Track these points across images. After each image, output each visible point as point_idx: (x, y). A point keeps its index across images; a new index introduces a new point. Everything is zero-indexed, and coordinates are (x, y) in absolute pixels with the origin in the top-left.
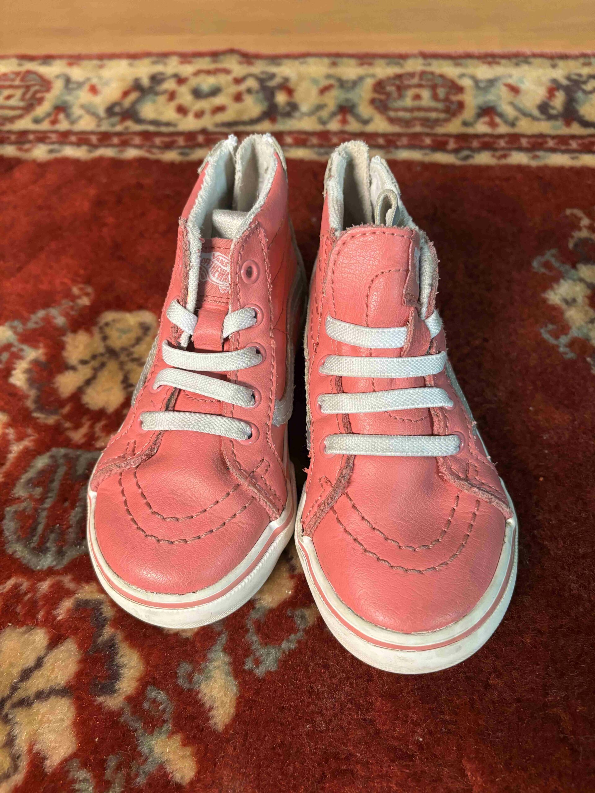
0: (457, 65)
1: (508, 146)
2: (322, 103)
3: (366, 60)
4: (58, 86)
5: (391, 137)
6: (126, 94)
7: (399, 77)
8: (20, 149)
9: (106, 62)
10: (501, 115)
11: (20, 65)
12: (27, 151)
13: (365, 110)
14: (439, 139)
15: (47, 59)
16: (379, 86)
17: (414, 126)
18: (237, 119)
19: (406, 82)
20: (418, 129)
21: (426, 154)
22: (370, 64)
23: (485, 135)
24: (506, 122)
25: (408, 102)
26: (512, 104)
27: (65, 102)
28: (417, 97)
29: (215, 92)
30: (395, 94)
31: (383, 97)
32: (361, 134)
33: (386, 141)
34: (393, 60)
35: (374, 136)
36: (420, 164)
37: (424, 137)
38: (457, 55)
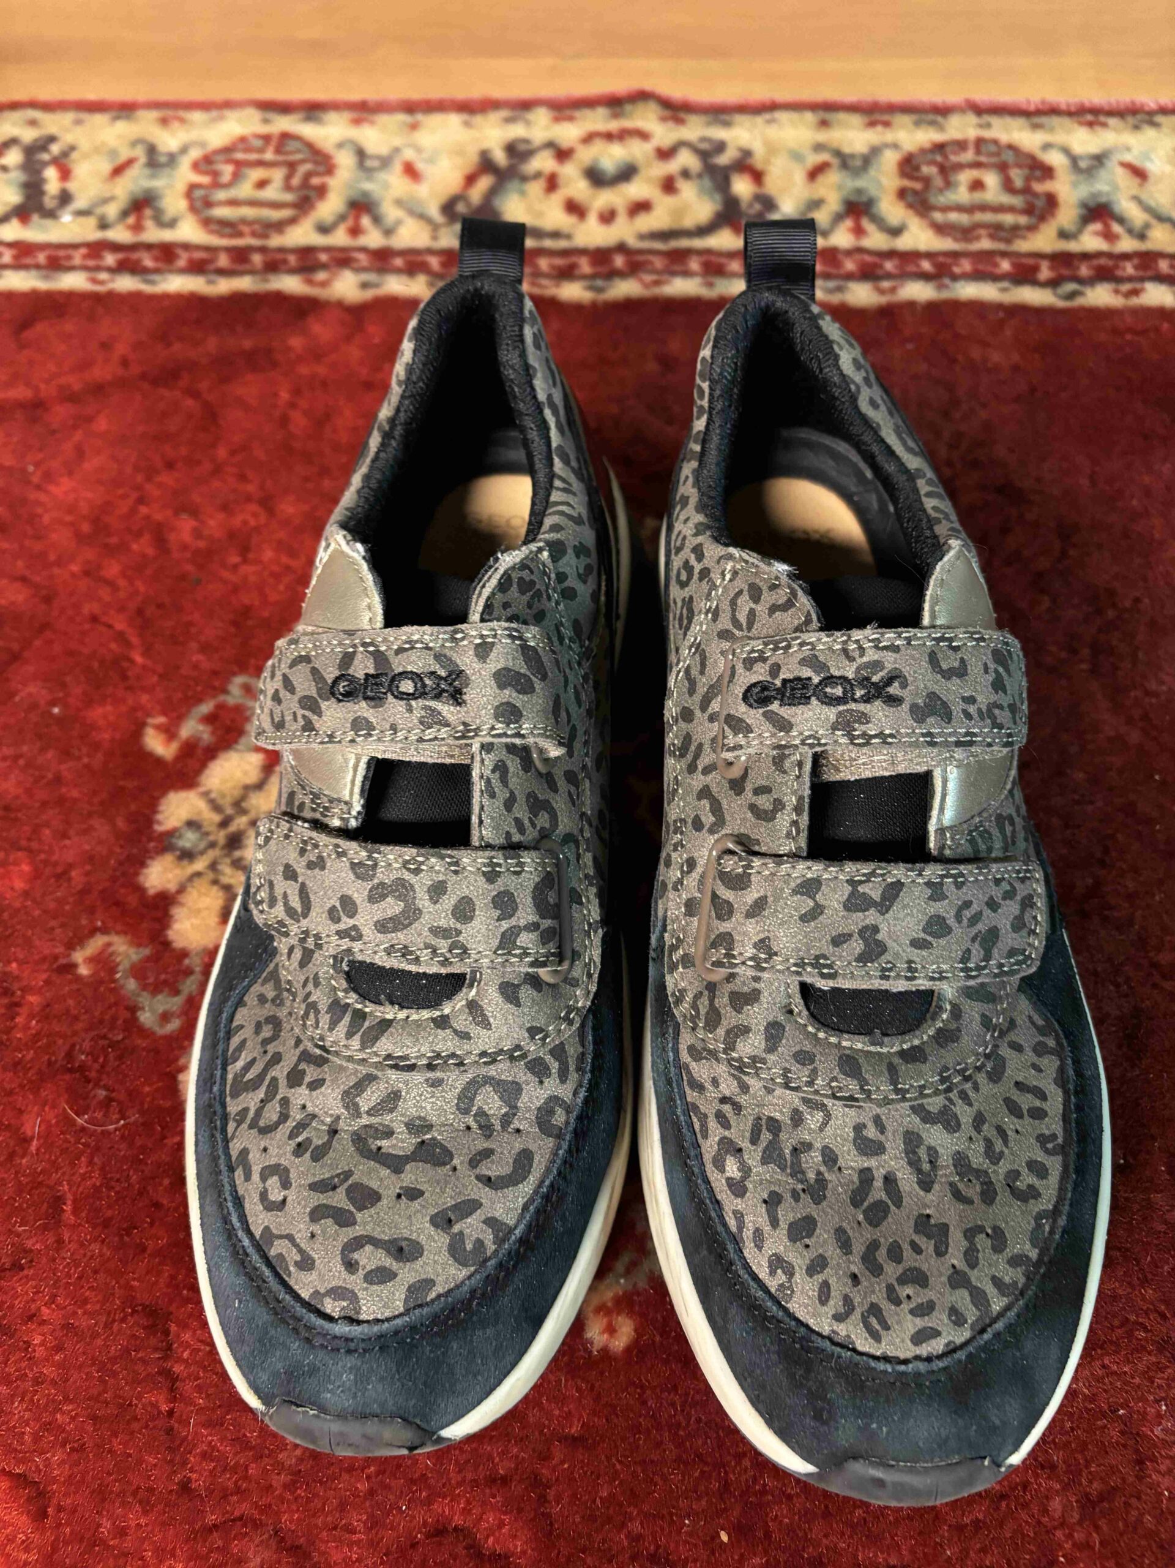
0: (1036, 127)
1: (1141, 273)
2: (816, 197)
3: (877, 117)
4: (345, 163)
5: (941, 259)
6: (470, 180)
7: (940, 147)
8: (310, 282)
9: (419, 117)
10: (1121, 220)
11: (266, 121)
12: (324, 284)
13: (892, 210)
14: (1025, 261)
15: (313, 110)
16: (909, 165)
17: (978, 238)
18: (675, 226)
19: (954, 158)
20: (985, 244)
21: (1006, 289)
22: (887, 124)
23: (1099, 254)
24: (1130, 231)
25: (962, 194)
26: (1137, 199)
27: (366, 194)
28: (977, 185)
29: (627, 173)
30: (938, 181)
31: (918, 186)
32: (891, 254)
33: (937, 265)
34: (924, 117)
35: (913, 256)
36: (1000, 307)
37: (998, 259)
38: (1032, 108)
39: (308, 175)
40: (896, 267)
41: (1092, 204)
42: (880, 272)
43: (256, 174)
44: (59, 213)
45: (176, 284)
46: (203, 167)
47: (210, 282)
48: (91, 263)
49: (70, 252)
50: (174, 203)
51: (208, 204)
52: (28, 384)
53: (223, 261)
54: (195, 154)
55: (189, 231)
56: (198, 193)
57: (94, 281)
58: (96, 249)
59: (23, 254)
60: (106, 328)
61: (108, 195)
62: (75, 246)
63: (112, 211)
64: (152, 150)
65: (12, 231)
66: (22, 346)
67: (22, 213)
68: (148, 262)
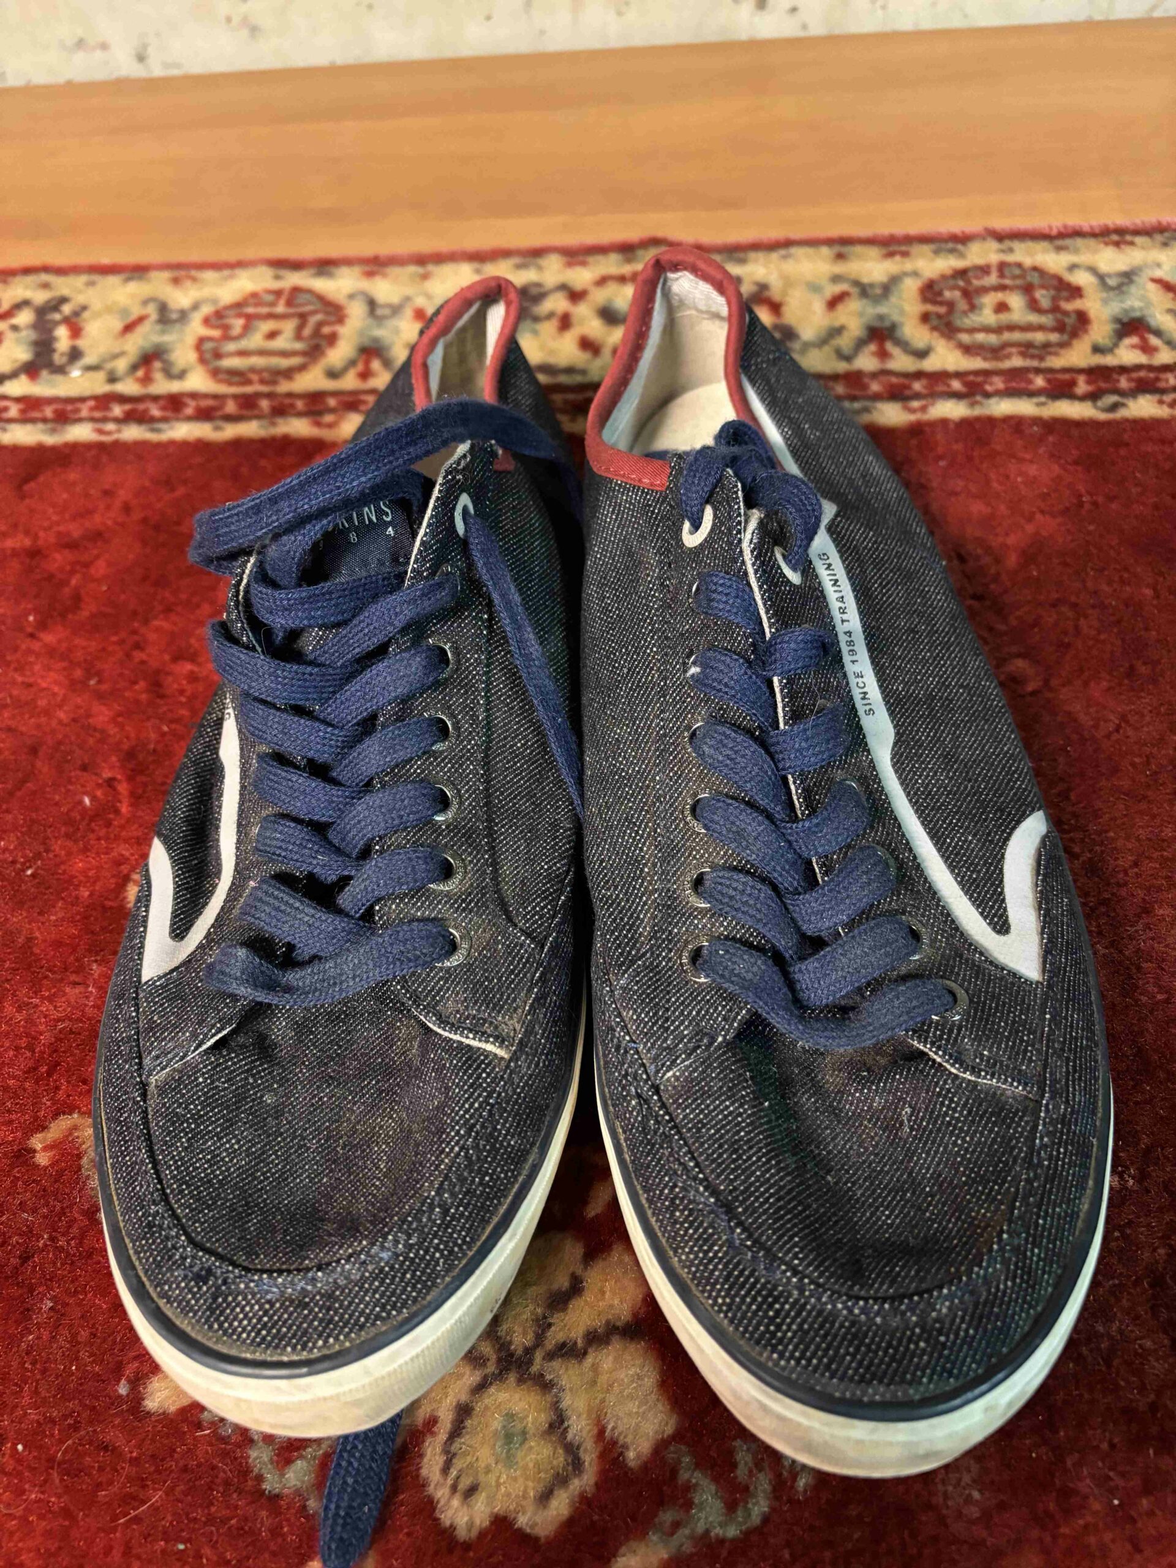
0: (1059, 249)
2: (837, 324)
3: (892, 249)
4: (356, 312)
5: (971, 378)
7: (962, 273)
8: (318, 424)
9: (431, 267)
10: (1158, 333)
11: (277, 277)
12: (330, 426)
13: (916, 333)
14: (1060, 376)
15: (325, 266)
16: (930, 291)
17: (1008, 356)
19: (977, 283)
20: (1017, 362)
21: (1043, 404)
22: (905, 254)
23: (1138, 367)
24: (1169, 343)
25: (987, 316)
27: (376, 340)
28: (1002, 307)
30: (962, 305)
31: (942, 310)
32: (919, 375)
33: (966, 384)
34: (943, 245)
35: (942, 376)
36: (1037, 421)
37: (1031, 376)
38: (1054, 232)
39: (320, 325)
40: (925, 387)
41: (1125, 320)
42: (907, 392)
43: (266, 326)
44: (68, 369)
45: (183, 431)
46: (213, 321)
47: (217, 428)
48: (97, 414)
49: (79, 405)
50: (184, 355)
51: (218, 355)
52: (27, 533)
53: (231, 407)
54: (206, 310)
55: (197, 381)
56: (208, 346)
57: (100, 432)
58: (104, 401)
59: (30, 407)
60: (109, 476)
61: (117, 350)
62: (82, 400)
63: (121, 365)
64: (163, 308)
65: (19, 387)
66: (23, 497)
67: (31, 370)
68: (155, 412)
